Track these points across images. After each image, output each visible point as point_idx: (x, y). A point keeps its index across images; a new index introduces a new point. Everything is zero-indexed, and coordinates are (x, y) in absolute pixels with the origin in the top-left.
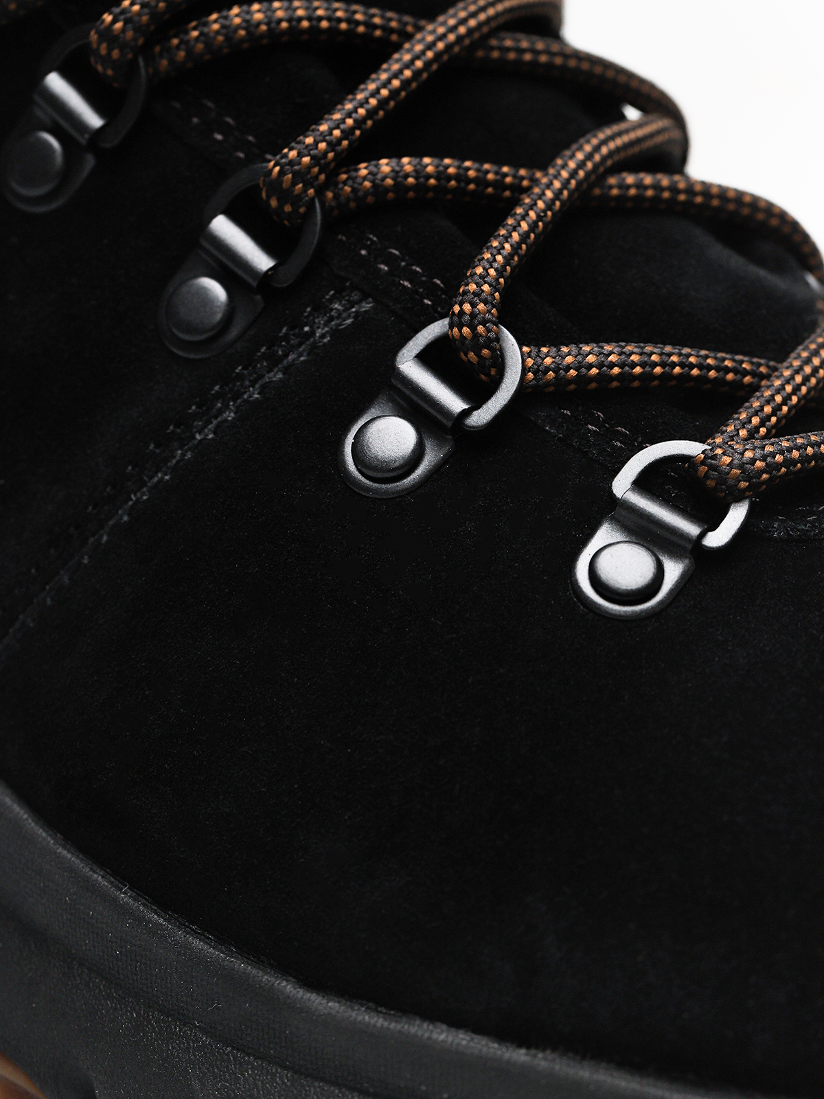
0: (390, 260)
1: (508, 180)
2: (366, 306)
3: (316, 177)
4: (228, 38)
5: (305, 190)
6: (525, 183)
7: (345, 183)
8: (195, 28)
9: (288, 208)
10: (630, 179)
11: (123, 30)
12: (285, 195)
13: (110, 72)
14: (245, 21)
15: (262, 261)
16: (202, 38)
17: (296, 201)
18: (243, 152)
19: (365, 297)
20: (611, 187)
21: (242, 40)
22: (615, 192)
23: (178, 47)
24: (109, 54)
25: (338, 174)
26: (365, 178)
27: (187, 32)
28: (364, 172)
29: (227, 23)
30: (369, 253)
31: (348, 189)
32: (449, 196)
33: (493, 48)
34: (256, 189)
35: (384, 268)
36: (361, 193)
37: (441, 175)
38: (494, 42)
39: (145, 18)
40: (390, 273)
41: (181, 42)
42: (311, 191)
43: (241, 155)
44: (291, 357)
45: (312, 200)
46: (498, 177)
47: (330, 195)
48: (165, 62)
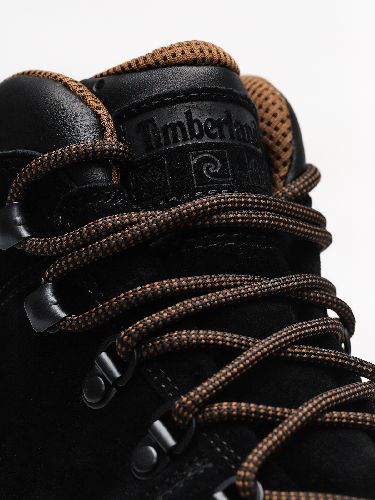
0: (222, 446)
1: (279, 414)
2: (210, 465)
3: (194, 410)
4: (171, 345)
5: (188, 414)
6: (286, 415)
7: (207, 412)
8: (158, 340)
9: (181, 422)
10: (336, 414)
11: (128, 339)
12: (180, 416)
13: (122, 356)
14: (179, 339)
15: (171, 442)
16: (161, 344)
17: (185, 419)
18: (172, 393)
19: (210, 461)
20: (326, 418)
21: (176, 346)
22: (328, 420)
23: (151, 347)
24: (121, 349)
25: (205, 408)
26: (216, 410)
27: (155, 341)
28: (216, 408)
29: (171, 338)
30: (214, 442)
31: (208, 414)
32: (252, 420)
33: (289, 352)
34: (170, 412)
35: (219, 450)
36: (213, 417)
37: (248, 412)
38: (289, 350)
39: (136, 335)
40: (221, 452)
41: (153, 345)
42: (191, 416)
43: (171, 395)
44: (177, 485)
45: (192, 419)
46: (274, 413)
47: (200, 416)
48: (145, 353)
